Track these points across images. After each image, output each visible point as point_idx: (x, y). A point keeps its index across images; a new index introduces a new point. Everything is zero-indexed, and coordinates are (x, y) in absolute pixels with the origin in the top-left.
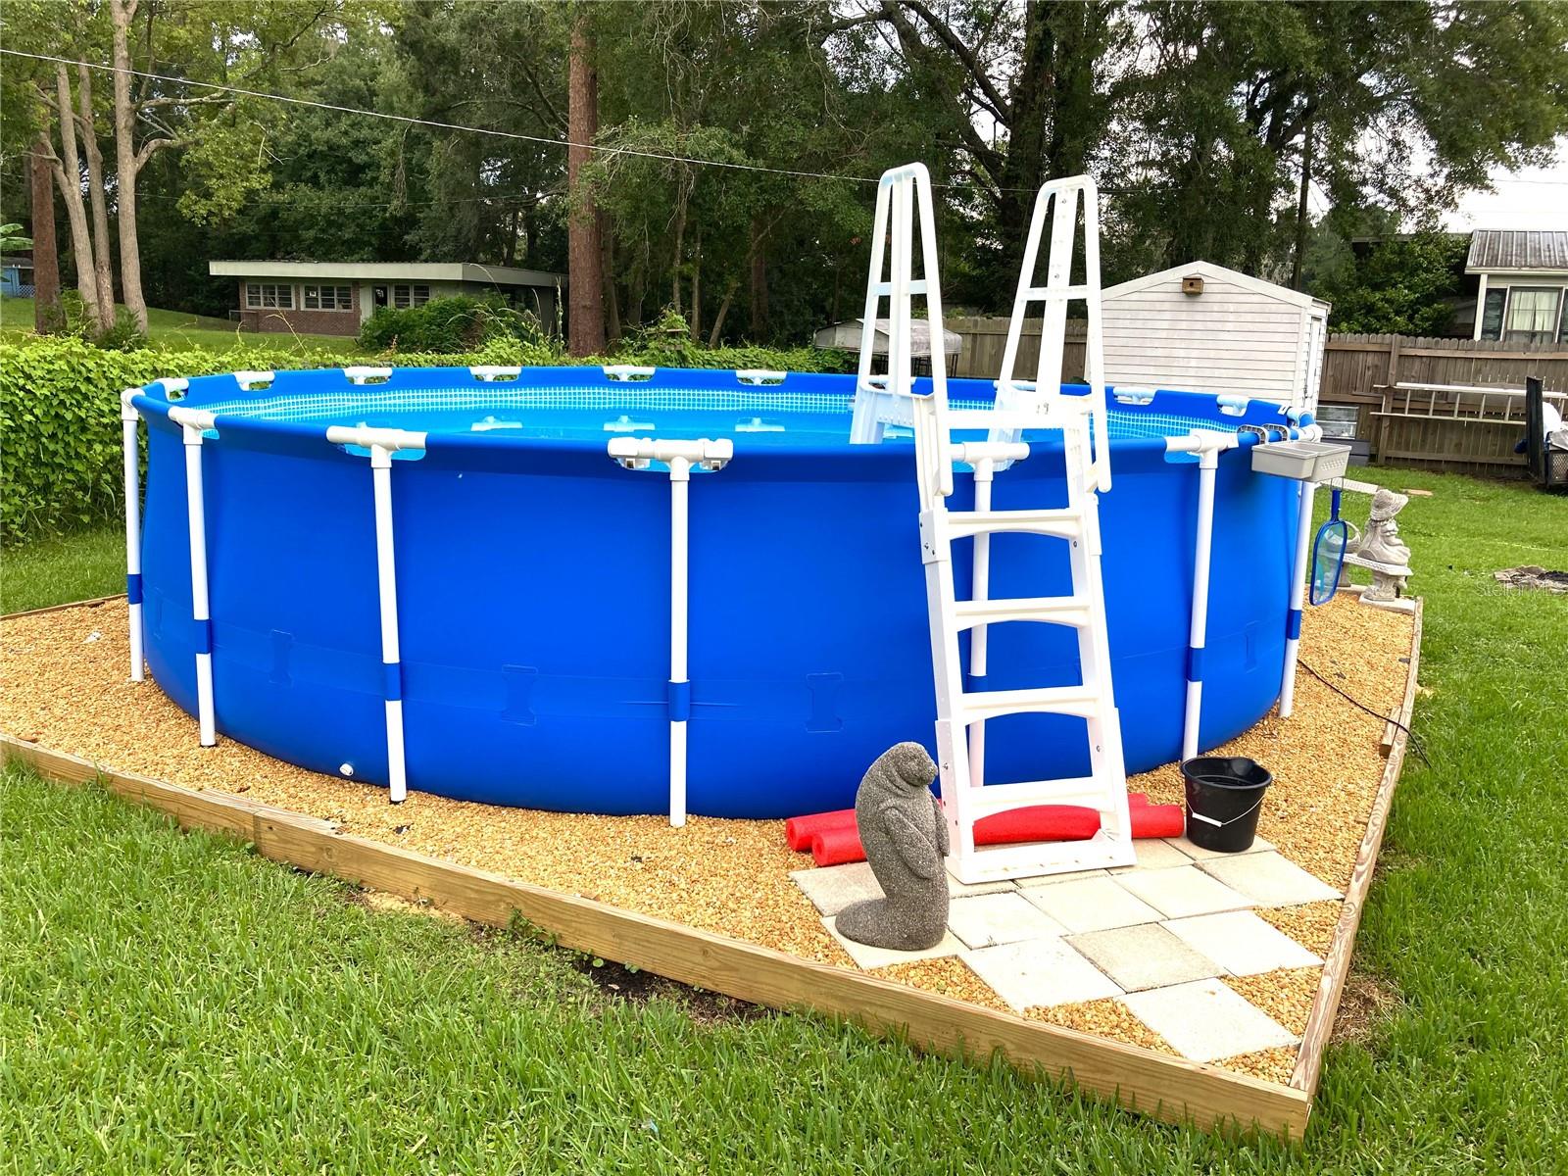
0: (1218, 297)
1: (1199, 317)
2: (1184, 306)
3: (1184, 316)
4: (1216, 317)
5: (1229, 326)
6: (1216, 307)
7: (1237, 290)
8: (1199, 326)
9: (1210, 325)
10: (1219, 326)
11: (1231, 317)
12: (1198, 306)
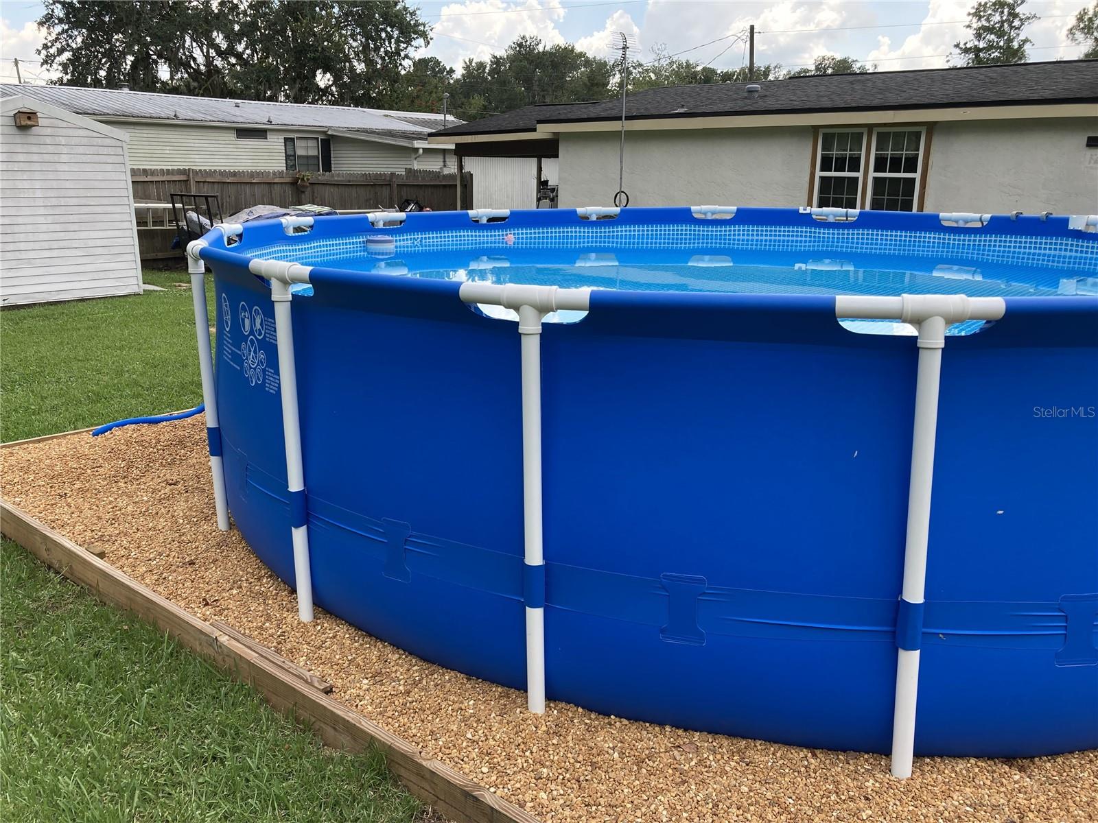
0: (49, 131)
1: (34, 149)
2: (18, 139)
3: (19, 148)
4: (51, 149)
5: (64, 158)
6: (48, 140)
7: (64, 124)
8: (35, 158)
9: (47, 157)
10: (56, 158)
11: (65, 150)
12: (31, 139)
